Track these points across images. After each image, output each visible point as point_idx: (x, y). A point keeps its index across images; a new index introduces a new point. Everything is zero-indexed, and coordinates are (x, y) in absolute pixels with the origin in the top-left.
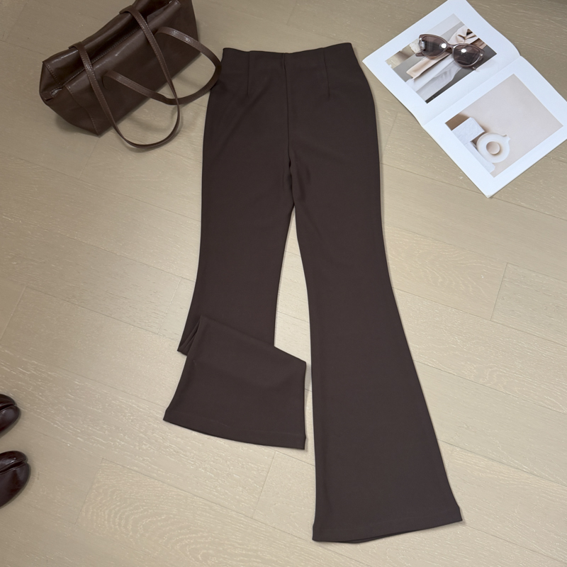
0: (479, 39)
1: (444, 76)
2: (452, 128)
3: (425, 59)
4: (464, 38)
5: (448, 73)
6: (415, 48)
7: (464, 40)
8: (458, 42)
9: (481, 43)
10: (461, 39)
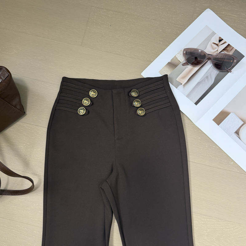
0: (229, 45)
1: (206, 80)
2: (218, 124)
3: (189, 67)
4: (217, 45)
5: (209, 77)
6: (181, 59)
7: (217, 47)
8: (213, 49)
9: (231, 48)
10: (215, 46)
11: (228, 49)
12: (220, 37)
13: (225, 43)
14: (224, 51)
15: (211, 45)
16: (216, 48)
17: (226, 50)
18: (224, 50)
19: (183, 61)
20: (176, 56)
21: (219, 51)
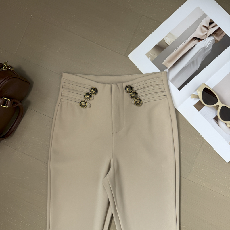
0: (219, 28)
2: (199, 110)
4: (207, 28)
6: (169, 41)
7: (207, 30)
8: (202, 32)
9: (221, 32)
10: (205, 29)
11: (217, 33)
12: (211, 20)
13: (216, 26)
14: (214, 35)
15: (201, 28)
16: (205, 31)
17: (215, 34)
18: (213, 33)
19: (170, 44)
20: (164, 39)
21: (208, 35)
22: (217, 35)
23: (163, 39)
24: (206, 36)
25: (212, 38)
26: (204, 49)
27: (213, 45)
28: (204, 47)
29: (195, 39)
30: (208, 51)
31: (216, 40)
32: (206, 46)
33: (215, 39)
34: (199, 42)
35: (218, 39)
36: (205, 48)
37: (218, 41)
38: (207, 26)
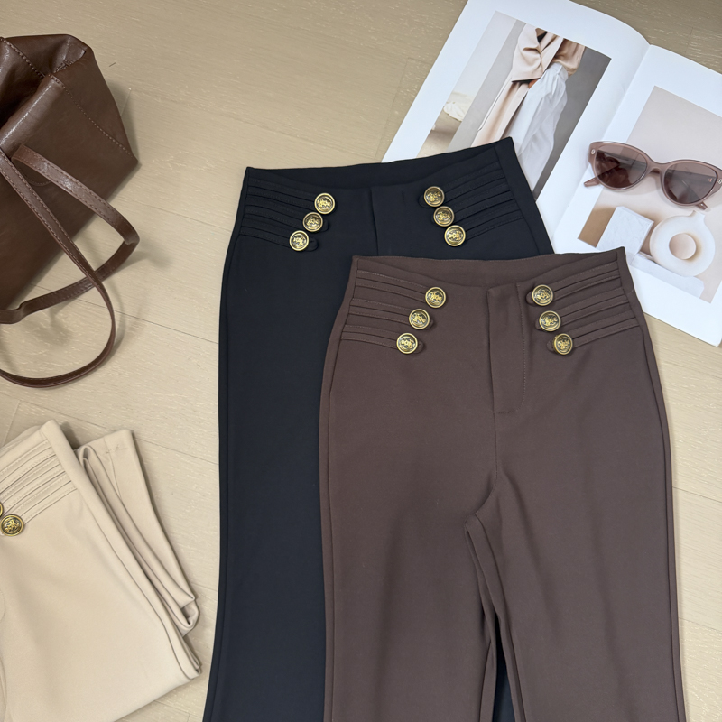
0: (565, 41)
4: (536, 50)
6: (457, 112)
7: (538, 55)
8: (530, 64)
9: (573, 47)
10: (532, 55)
11: (565, 52)
12: (538, 30)
13: (554, 38)
14: (558, 60)
15: (522, 54)
16: (536, 59)
17: (562, 58)
18: (556, 57)
19: (464, 116)
20: (445, 111)
21: (546, 64)
22: (566, 57)
23: (443, 110)
24: (540, 68)
25: (557, 68)
26: (549, 99)
27: (566, 82)
28: (547, 95)
29: (518, 84)
30: (560, 101)
31: (569, 69)
32: (549, 91)
33: (564, 67)
34: (529, 87)
35: (574, 64)
36: (551, 96)
37: (573, 70)
38: (534, 46)
